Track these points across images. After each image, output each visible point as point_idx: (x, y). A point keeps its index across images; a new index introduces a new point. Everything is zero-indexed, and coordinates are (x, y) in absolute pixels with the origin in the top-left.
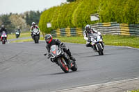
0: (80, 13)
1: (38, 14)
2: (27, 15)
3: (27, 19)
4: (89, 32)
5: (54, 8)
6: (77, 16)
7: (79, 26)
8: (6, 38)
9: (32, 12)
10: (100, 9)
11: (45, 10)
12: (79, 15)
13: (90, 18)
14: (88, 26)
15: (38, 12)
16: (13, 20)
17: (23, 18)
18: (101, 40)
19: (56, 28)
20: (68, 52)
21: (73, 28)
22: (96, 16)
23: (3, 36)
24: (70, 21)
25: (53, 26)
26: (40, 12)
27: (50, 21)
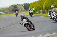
0: (46, 4)
1: (29, 5)
2: (24, 5)
3: (24, 7)
4: (50, 13)
5: (36, 2)
6: (45, 5)
7: (46, 10)
8: (17, 14)
9: (26, 4)
10: (55, 3)
11: (32, 3)
12: (46, 5)
13: (51, 6)
14: (50, 10)
15: (29, 4)
16: (18, 7)
17: (23, 6)
18: (56, 16)
19: (36, 10)
20: (30, 22)
21: (44, 10)
22: (53, 5)
23: (16, 13)
24: (42, 7)
25: (35, 9)
26: (30, 4)
27: (34, 7)
